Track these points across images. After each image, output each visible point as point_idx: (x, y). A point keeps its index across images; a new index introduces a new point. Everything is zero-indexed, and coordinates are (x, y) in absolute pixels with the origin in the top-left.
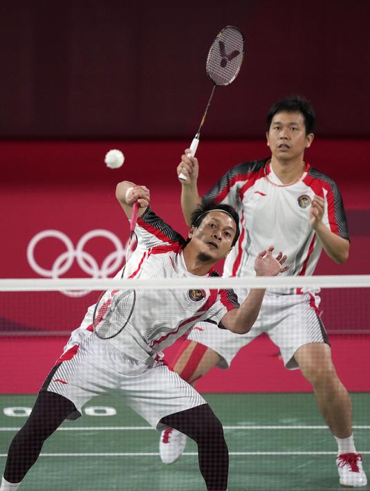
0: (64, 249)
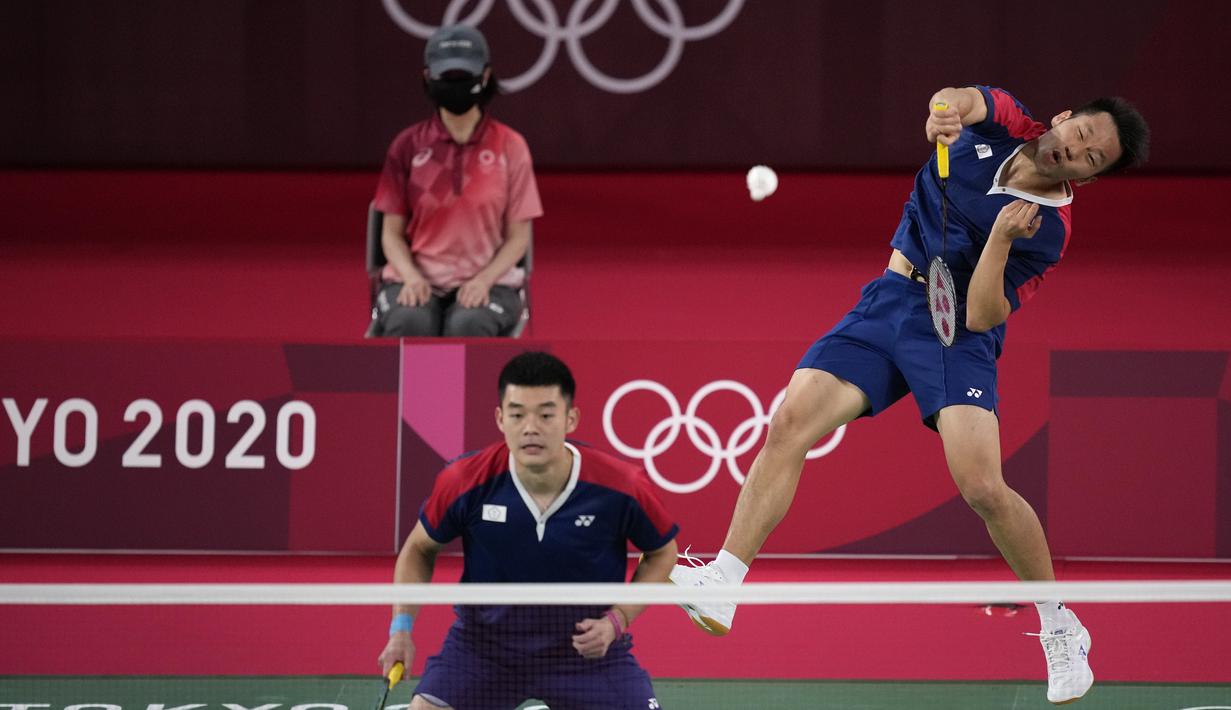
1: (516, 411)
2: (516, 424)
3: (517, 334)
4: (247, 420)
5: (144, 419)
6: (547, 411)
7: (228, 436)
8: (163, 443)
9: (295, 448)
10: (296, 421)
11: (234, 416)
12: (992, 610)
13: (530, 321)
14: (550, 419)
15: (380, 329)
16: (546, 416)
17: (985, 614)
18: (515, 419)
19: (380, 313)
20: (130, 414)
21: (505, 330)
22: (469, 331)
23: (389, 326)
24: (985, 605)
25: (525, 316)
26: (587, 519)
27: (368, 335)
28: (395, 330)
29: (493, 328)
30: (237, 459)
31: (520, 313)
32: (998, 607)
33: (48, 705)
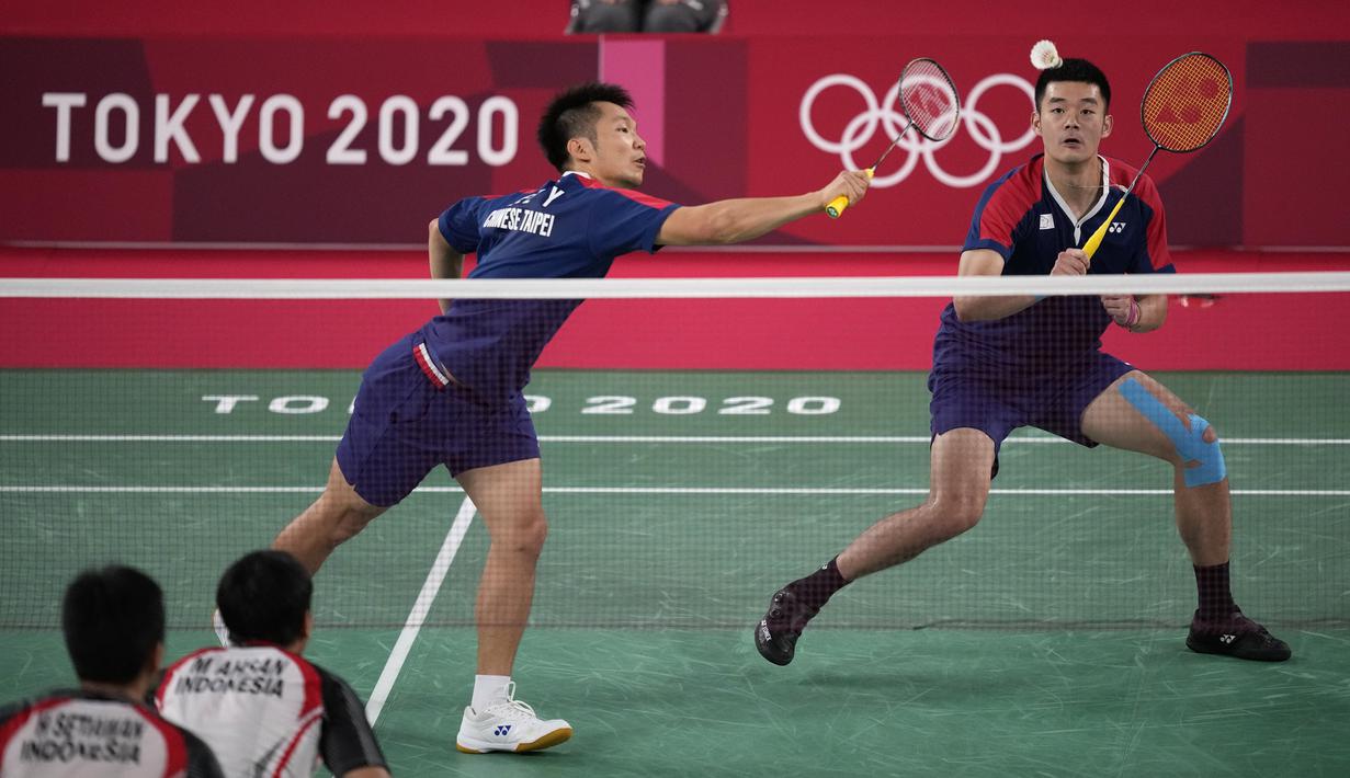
0: (862, 106)
1: (1056, 105)
2: (1058, 119)
3: (716, 29)
4: (449, 117)
5: (348, 116)
6: (1088, 106)
7: (431, 132)
8: (367, 139)
9: (497, 144)
10: (498, 118)
11: (437, 112)
12: (1188, 300)
13: (729, 18)
14: (1089, 115)
15: (580, 26)
16: (1085, 112)
17: (1180, 305)
18: (1055, 114)
19: (580, 10)
20: (335, 111)
21: (703, 26)
22: (669, 27)
23: (590, 22)
24: (1182, 296)
25: (723, 12)
26: (1120, 226)
27: (569, 31)
28: (595, 26)
29: (690, 23)
30: (440, 155)
31: (717, 9)
32: (1194, 297)
33: (254, 398)
